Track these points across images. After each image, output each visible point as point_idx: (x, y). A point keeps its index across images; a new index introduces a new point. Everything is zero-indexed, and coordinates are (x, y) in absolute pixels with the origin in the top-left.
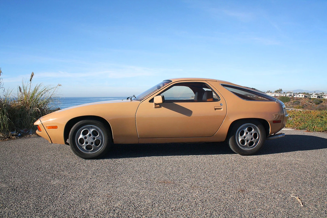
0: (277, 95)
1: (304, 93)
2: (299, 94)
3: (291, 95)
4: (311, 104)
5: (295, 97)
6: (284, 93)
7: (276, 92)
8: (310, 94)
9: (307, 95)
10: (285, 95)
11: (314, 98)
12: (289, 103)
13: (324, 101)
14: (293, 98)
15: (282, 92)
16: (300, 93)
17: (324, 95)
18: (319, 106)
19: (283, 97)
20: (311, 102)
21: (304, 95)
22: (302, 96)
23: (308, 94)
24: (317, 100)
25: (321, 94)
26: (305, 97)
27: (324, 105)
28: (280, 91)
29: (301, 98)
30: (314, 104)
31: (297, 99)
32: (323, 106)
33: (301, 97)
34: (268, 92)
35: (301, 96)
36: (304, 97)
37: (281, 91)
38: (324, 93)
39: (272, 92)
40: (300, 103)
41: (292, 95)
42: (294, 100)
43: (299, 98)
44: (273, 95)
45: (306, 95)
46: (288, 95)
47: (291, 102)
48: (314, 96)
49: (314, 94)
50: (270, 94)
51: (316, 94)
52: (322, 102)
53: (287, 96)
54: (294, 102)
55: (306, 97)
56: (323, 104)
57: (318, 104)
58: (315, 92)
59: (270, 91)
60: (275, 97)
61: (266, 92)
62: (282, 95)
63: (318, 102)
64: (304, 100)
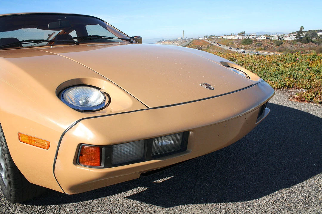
0: (240, 37)
1: (266, 35)
2: (261, 36)
3: (253, 37)
4: (272, 45)
5: (257, 39)
6: (247, 35)
7: (239, 34)
8: (272, 36)
9: (269, 37)
10: (247, 38)
11: (275, 40)
12: (252, 46)
13: (284, 43)
14: (255, 40)
15: (245, 35)
16: (262, 35)
17: (285, 37)
18: (280, 47)
19: (245, 39)
20: (272, 44)
21: (265, 37)
22: (264, 38)
23: (269, 36)
24: (278, 41)
25: (282, 35)
26: (267, 38)
27: (284, 46)
28: (243, 34)
29: (263, 40)
30: (275, 45)
31: (260, 41)
32: (283, 47)
33: (263, 39)
34: (232, 35)
35: (263, 38)
36: (265, 39)
37: (244, 33)
38: (284, 35)
39: (235, 35)
40: (262, 45)
41: (255, 38)
42: (256, 42)
43: (261, 40)
44: (236, 38)
45: (268, 37)
46: (250, 37)
47: (254, 45)
48: (276, 38)
49: (275, 36)
50: (234, 36)
51: (278, 36)
52: (282, 43)
53: (249, 38)
54: (256, 44)
55: (268, 39)
56: (282, 45)
57: (279, 45)
58: (276, 34)
59: (233, 34)
60: (238, 39)
61: (230, 35)
62: (245, 38)
63: (279, 43)
64: (266, 41)
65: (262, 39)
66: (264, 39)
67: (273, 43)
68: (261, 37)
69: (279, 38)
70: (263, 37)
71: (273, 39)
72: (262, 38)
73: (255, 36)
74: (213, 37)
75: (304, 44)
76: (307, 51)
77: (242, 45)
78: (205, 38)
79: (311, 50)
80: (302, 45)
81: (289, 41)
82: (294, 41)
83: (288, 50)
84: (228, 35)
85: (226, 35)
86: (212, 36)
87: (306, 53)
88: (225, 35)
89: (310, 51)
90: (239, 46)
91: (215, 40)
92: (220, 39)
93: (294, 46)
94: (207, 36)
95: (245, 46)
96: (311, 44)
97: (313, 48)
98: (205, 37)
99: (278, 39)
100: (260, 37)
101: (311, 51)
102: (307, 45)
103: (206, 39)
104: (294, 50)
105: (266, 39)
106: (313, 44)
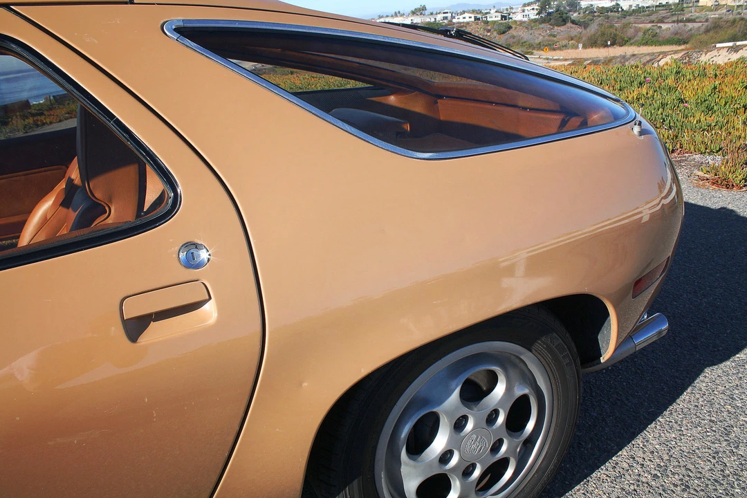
0: (417, 19)
1: (473, 11)
2: (461, 14)
3: (446, 18)
4: (489, 34)
5: (454, 21)
6: (432, 14)
7: (414, 13)
8: (486, 11)
10: (433, 20)
11: (495, 22)
13: (514, 26)
14: (451, 24)
15: (427, 12)
16: (464, 12)
17: (513, 13)
18: (506, 37)
19: (429, 24)
20: (489, 31)
21: (473, 16)
22: (470, 17)
23: (480, 12)
24: (501, 24)
25: (507, 10)
26: (476, 19)
27: (515, 34)
28: (420, 11)
29: (468, 23)
30: (495, 33)
31: (461, 25)
32: (514, 37)
33: (467, 20)
34: (396, 15)
35: (468, 18)
36: (473, 19)
37: (423, 10)
38: (511, 8)
39: (404, 14)
41: (449, 18)
43: (463, 23)
44: (408, 21)
45: (479, 16)
46: (439, 17)
48: (494, 17)
49: (492, 11)
50: (401, 18)
51: (498, 12)
52: (510, 28)
53: (437, 20)
55: (479, 19)
56: (512, 32)
57: (504, 33)
58: (494, 7)
59: (399, 12)
61: (392, 16)
62: (428, 20)
63: (503, 28)
64: (474, 26)
65: (465, 20)
66: (471, 20)
67: (489, 28)
68: (464, 16)
69: (502, 17)
70: (467, 15)
71: (489, 19)
72: (464, 18)
73: (449, 15)
75: (556, 28)
76: (564, 42)
79: (572, 39)
80: (552, 29)
81: (524, 22)
82: (535, 21)
83: (525, 42)
84: (387, 16)
85: (383, 16)
87: (563, 47)
88: (379, 17)
89: (570, 42)
93: (537, 33)
96: (571, 27)
97: (576, 36)
99: (500, 19)
100: (461, 17)
101: (573, 41)
102: (562, 28)
104: (537, 41)
105: (475, 20)
106: (574, 26)
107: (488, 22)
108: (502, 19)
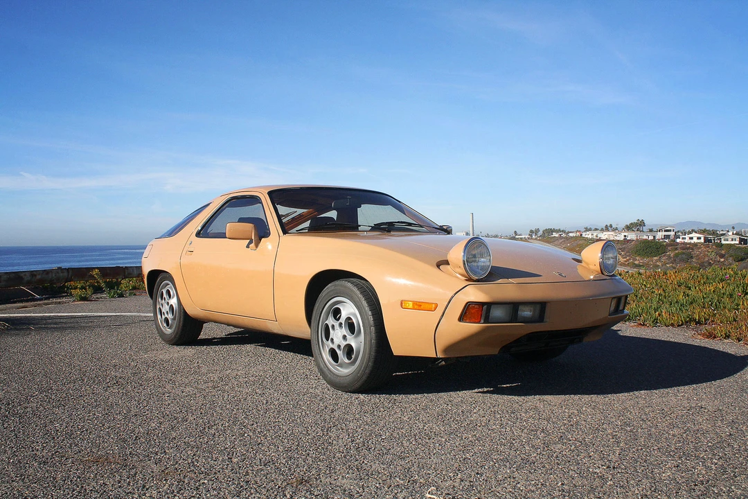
0: (632, 236)
1: (704, 231)
2: (689, 233)
3: (668, 237)
4: (722, 260)
5: (678, 240)
6: (651, 231)
7: (629, 228)
8: (721, 232)
9: (712, 236)
10: (651, 238)
11: (731, 245)
12: (663, 259)
14: (673, 244)
15: (645, 229)
16: (692, 231)
18: (745, 265)
19: (646, 241)
20: (722, 256)
21: (702, 236)
22: (699, 238)
23: (714, 233)
24: (740, 248)
26: (706, 240)
28: (638, 226)
29: (695, 244)
30: (730, 260)
31: (685, 246)
33: (695, 240)
34: (607, 228)
35: (696, 238)
36: (702, 240)
37: (641, 225)
39: (617, 229)
40: (692, 257)
41: (672, 237)
42: (676, 249)
43: (689, 244)
44: (621, 237)
45: (710, 237)
46: (660, 236)
47: (669, 256)
48: (731, 240)
49: (730, 233)
50: (613, 233)
51: (737, 234)
53: (657, 238)
54: (676, 256)
55: (710, 241)
57: (742, 260)
58: (733, 228)
59: (611, 226)
60: (626, 241)
61: (602, 230)
62: (645, 237)
63: (741, 254)
64: (703, 248)
65: (692, 241)
66: (699, 241)
67: (723, 252)
68: (691, 236)
69: (741, 240)
70: (694, 235)
71: (723, 242)
72: (691, 238)
73: (672, 233)
74: (555, 235)
77: (637, 258)
78: (531, 236)
84: (596, 229)
85: (590, 230)
86: (552, 231)
88: (587, 230)
90: (628, 260)
91: (561, 241)
92: (576, 237)
94: (537, 231)
95: (646, 260)
98: (532, 231)
99: (738, 242)
100: (687, 237)
103: (536, 239)
105: (705, 242)
107: (722, 245)
108: (740, 243)
